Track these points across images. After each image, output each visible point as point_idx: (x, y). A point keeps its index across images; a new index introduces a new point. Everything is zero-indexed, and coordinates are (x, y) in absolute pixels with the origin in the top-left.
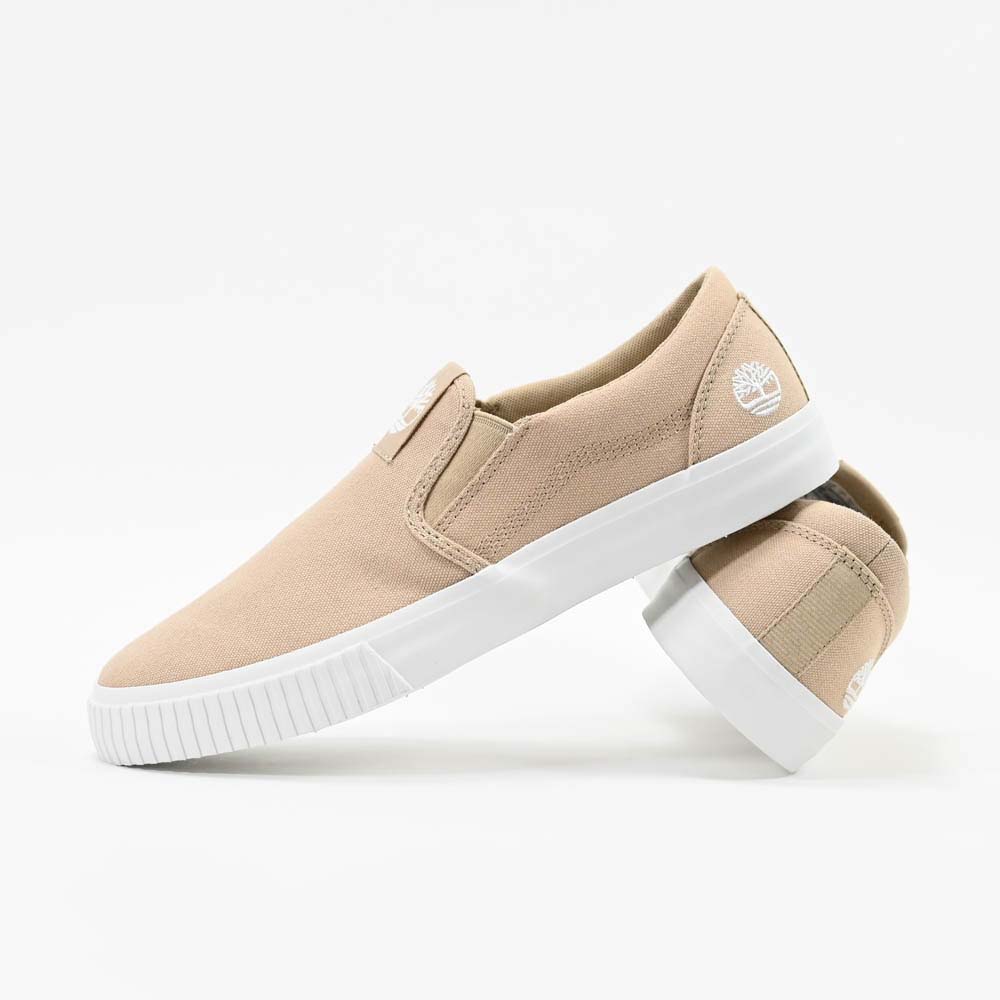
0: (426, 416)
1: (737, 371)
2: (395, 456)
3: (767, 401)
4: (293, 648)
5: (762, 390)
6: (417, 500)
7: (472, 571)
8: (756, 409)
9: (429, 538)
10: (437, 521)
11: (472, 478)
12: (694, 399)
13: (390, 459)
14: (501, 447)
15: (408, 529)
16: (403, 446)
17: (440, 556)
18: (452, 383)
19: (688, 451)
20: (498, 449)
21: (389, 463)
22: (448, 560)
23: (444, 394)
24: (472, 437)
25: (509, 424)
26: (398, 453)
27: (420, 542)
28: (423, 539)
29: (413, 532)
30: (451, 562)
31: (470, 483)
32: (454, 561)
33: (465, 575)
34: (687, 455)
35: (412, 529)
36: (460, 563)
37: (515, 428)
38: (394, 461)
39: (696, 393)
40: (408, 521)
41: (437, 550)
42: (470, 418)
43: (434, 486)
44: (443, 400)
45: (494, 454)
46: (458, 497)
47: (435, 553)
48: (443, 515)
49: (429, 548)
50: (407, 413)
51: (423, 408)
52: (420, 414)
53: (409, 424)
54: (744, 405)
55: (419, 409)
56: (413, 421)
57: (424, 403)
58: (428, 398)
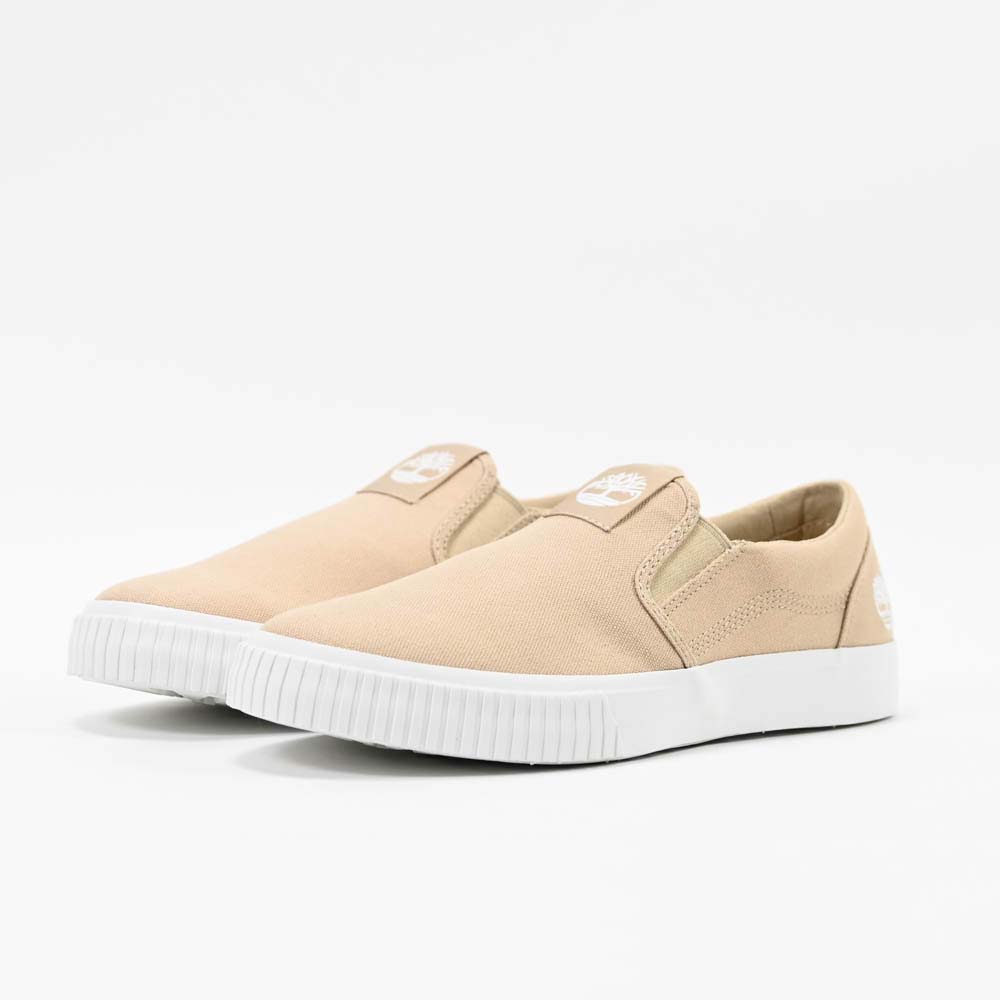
0: (646, 502)
1: (875, 580)
2: (614, 527)
6: (646, 576)
7: (687, 664)
9: (660, 617)
10: (663, 604)
11: (692, 577)
12: (852, 589)
13: (607, 528)
14: (720, 559)
15: (639, 600)
16: (622, 521)
17: (666, 638)
18: (673, 481)
19: (841, 632)
20: (717, 560)
21: (607, 531)
22: (672, 645)
23: (665, 487)
24: (696, 538)
25: (728, 540)
26: (617, 525)
27: (652, 618)
28: (655, 616)
29: (646, 605)
30: (674, 648)
31: (691, 581)
32: (678, 649)
33: (681, 665)
34: (840, 636)
35: (644, 602)
36: (681, 653)
37: (733, 547)
38: (613, 531)
39: (853, 584)
40: (640, 592)
41: (666, 630)
42: (697, 519)
43: (661, 570)
44: (664, 492)
45: (713, 563)
46: (681, 589)
47: (663, 632)
48: (668, 600)
49: (658, 626)
50: (605, 493)
51: (640, 493)
52: (637, 497)
53: (624, 503)
54: (879, 612)
55: (632, 493)
56: (628, 501)
57: (637, 489)
58: (641, 486)
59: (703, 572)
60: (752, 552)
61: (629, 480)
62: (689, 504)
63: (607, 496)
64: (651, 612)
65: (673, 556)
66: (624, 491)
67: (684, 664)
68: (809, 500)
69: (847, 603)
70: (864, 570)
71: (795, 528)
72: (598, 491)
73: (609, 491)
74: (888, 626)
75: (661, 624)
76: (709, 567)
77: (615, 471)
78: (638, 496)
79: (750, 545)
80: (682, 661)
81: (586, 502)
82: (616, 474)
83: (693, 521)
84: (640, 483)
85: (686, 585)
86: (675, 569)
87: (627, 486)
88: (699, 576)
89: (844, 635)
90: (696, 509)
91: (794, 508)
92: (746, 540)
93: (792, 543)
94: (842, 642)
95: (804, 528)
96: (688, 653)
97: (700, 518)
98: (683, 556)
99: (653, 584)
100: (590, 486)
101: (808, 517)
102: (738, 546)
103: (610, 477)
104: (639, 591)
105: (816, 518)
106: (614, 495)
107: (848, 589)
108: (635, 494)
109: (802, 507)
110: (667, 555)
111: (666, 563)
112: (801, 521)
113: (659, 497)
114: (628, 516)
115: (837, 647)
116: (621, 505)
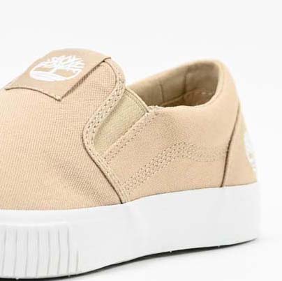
7: (123, 201)
9: (102, 164)
10: (104, 156)
12: (230, 142)
13: (58, 97)
14: (142, 120)
15: (87, 152)
16: (69, 92)
17: (108, 181)
18: (104, 61)
19: (224, 175)
20: (139, 121)
21: (59, 100)
22: (112, 186)
23: (98, 66)
24: (124, 105)
25: (146, 106)
26: (65, 95)
27: (97, 166)
28: (99, 164)
29: (93, 156)
30: (114, 188)
31: (122, 137)
32: (116, 189)
33: (119, 201)
34: (224, 178)
35: (91, 154)
36: (118, 192)
37: (150, 111)
38: (63, 100)
39: (231, 138)
41: (108, 175)
42: (123, 90)
44: (98, 70)
45: (137, 124)
46: (115, 144)
47: (105, 176)
48: (107, 152)
49: (102, 172)
50: (53, 71)
51: (80, 71)
52: (78, 74)
53: (68, 78)
54: (249, 158)
55: (74, 71)
57: (77, 68)
58: (80, 65)
59: (130, 130)
61: (68, 61)
62: (118, 79)
63: (54, 73)
64: (97, 161)
65: (108, 119)
66: (68, 69)
67: (121, 201)
68: (190, 75)
69: (228, 153)
70: (238, 128)
71: (179, 96)
72: (46, 70)
73: (55, 69)
74: (254, 170)
75: (103, 170)
76: (134, 127)
77: (57, 54)
78: (79, 72)
79: (161, 109)
80: (120, 198)
81: (38, 78)
82: (58, 56)
83: (120, 92)
84: (78, 63)
85: (119, 140)
86: (110, 129)
87: (69, 66)
88: (128, 133)
89: (227, 177)
90: (123, 82)
91: (180, 81)
92: (159, 106)
94: (225, 183)
95: (185, 96)
96: (123, 192)
97: (126, 90)
98: (116, 119)
99: (96, 140)
100: (39, 66)
101: (189, 88)
102: (153, 111)
103: (53, 58)
104: (86, 145)
105: (195, 88)
106: (59, 72)
107: (227, 142)
109: (185, 81)
110: (104, 117)
111: (104, 124)
112: (184, 91)
113: (94, 73)
114: (73, 89)
115: (221, 186)
116: (67, 80)
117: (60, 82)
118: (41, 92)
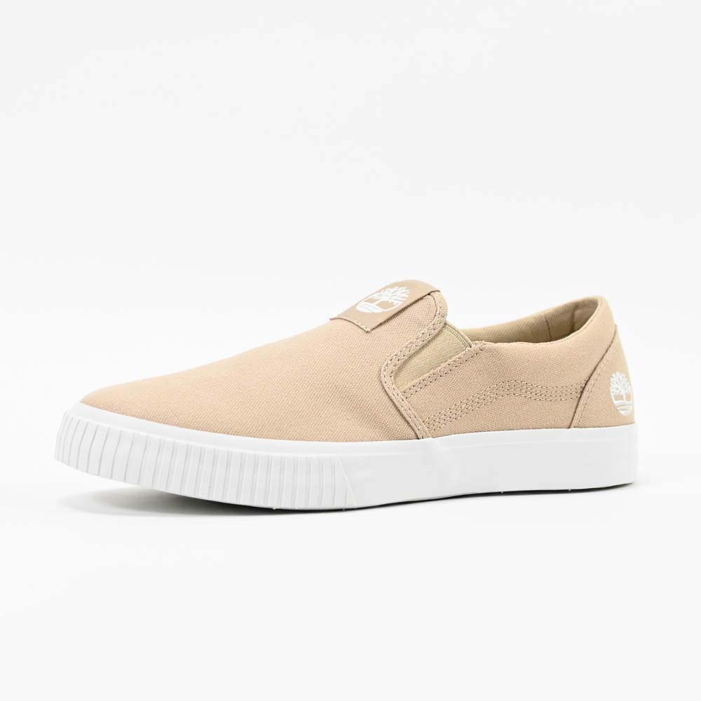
0: (403, 310)
1: (614, 375)
2: (374, 329)
3: (624, 405)
4: (280, 438)
5: (624, 396)
6: (391, 367)
7: (420, 436)
8: (620, 408)
9: (398, 399)
10: (403, 389)
11: (434, 368)
13: (368, 329)
14: (461, 355)
15: (382, 385)
16: (382, 324)
17: (402, 415)
18: (429, 294)
19: (574, 416)
20: (458, 356)
21: (368, 332)
22: (406, 421)
23: (422, 298)
24: (440, 338)
25: (469, 340)
26: (377, 327)
28: (393, 398)
30: (408, 423)
31: (432, 371)
32: (411, 423)
33: (415, 437)
34: (573, 419)
36: (414, 427)
37: (473, 346)
38: (372, 332)
40: (384, 380)
41: (402, 409)
42: (442, 324)
43: (405, 362)
44: (420, 303)
45: (453, 359)
46: (421, 378)
47: (399, 411)
48: (409, 386)
49: (395, 406)
50: (378, 302)
51: (401, 303)
54: (614, 401)
55: (395, 302)
56: (392, 308)
58: (404, 297)
59: (443, 365)
60: (490, 350)
61: (397, 293)
62: (438, 313)
63: (377, 305)
64: (391, 395)
65: (417, 352)
66: (391, 301)
67: (417, 436)
69: (582, 393)
73: (380, 301)
75: (397, 403)
76: (449, 361)
77: (393, 285)
78: (399, 305)
79: (489, 345)
80: (415, 433)
82: (392, 288)
83: (439, 326)
85: (427, 375)
86: (418, 362)
87: (395, 297)
88: (440, 368)
89: (576, 418)
90: (443, 316)
93: (531, 345)
94: (572, 425)
96: (421, 428)
97: (445, 324)
98: (426, 352)
99: (397, 373)
100: (370, 297)
102: (479, 345)
103: (387, 290)
106: (382, 304)
108: (397, 304)
110: (413, 351)
111: (411, 357)
113: (415, 306)
114: (388, 320)
115: (569, 428)
116: (384, 312)
117: (378, 314)
118: (354, 324)
